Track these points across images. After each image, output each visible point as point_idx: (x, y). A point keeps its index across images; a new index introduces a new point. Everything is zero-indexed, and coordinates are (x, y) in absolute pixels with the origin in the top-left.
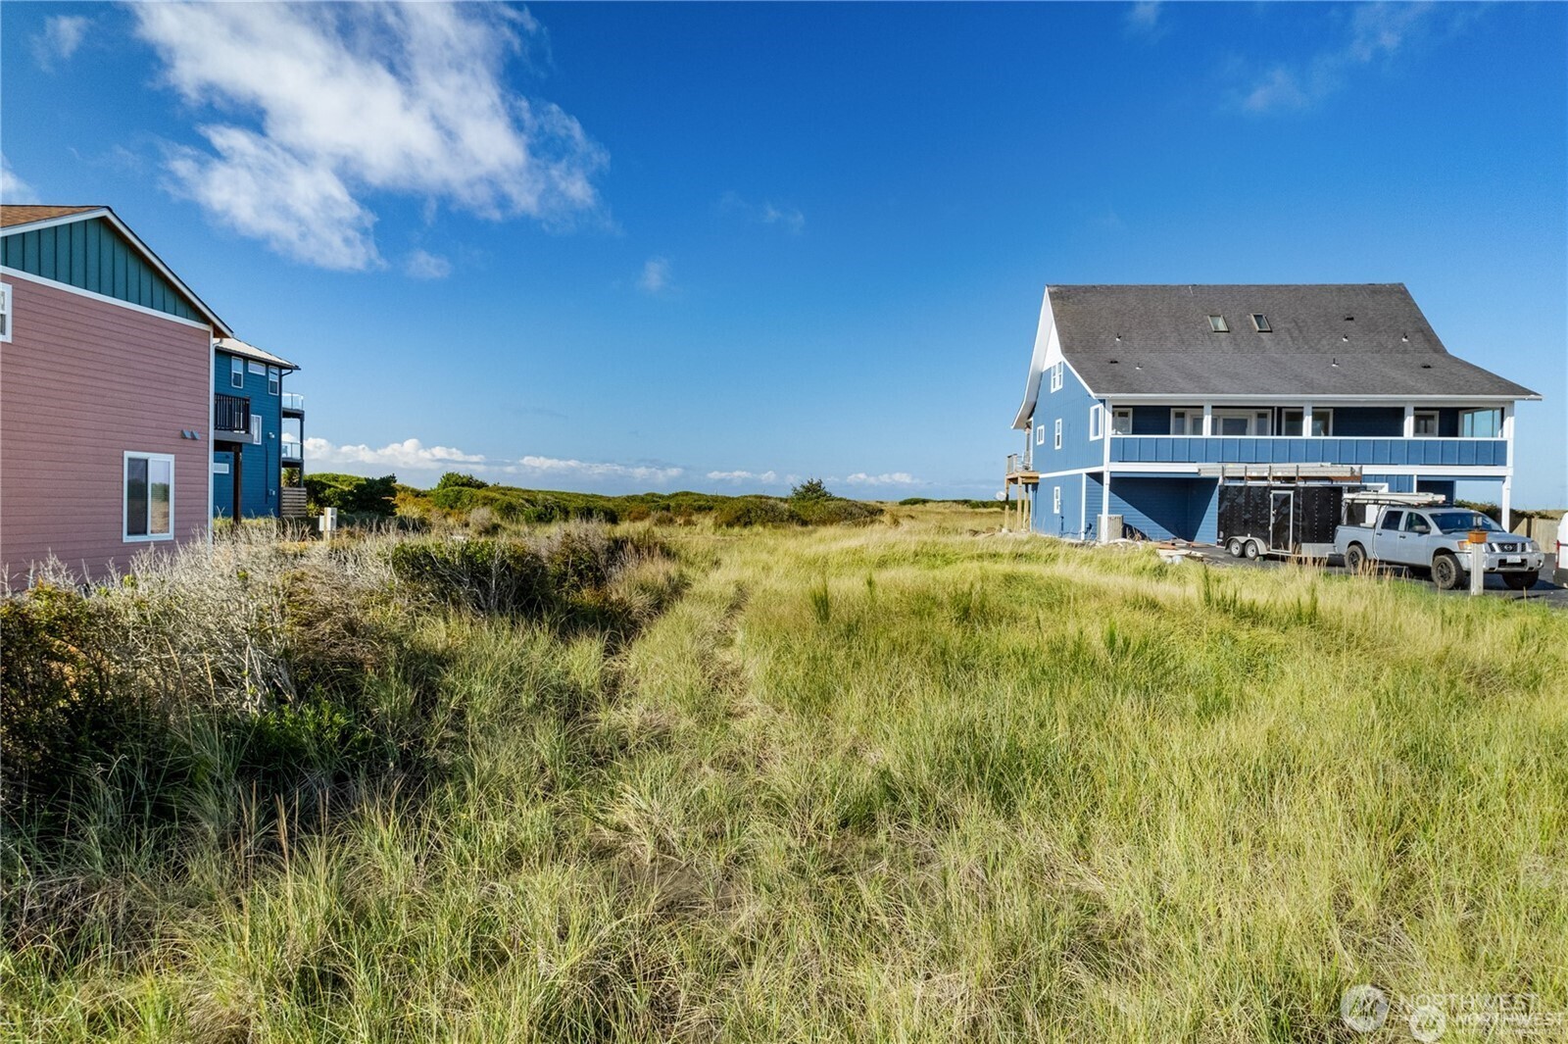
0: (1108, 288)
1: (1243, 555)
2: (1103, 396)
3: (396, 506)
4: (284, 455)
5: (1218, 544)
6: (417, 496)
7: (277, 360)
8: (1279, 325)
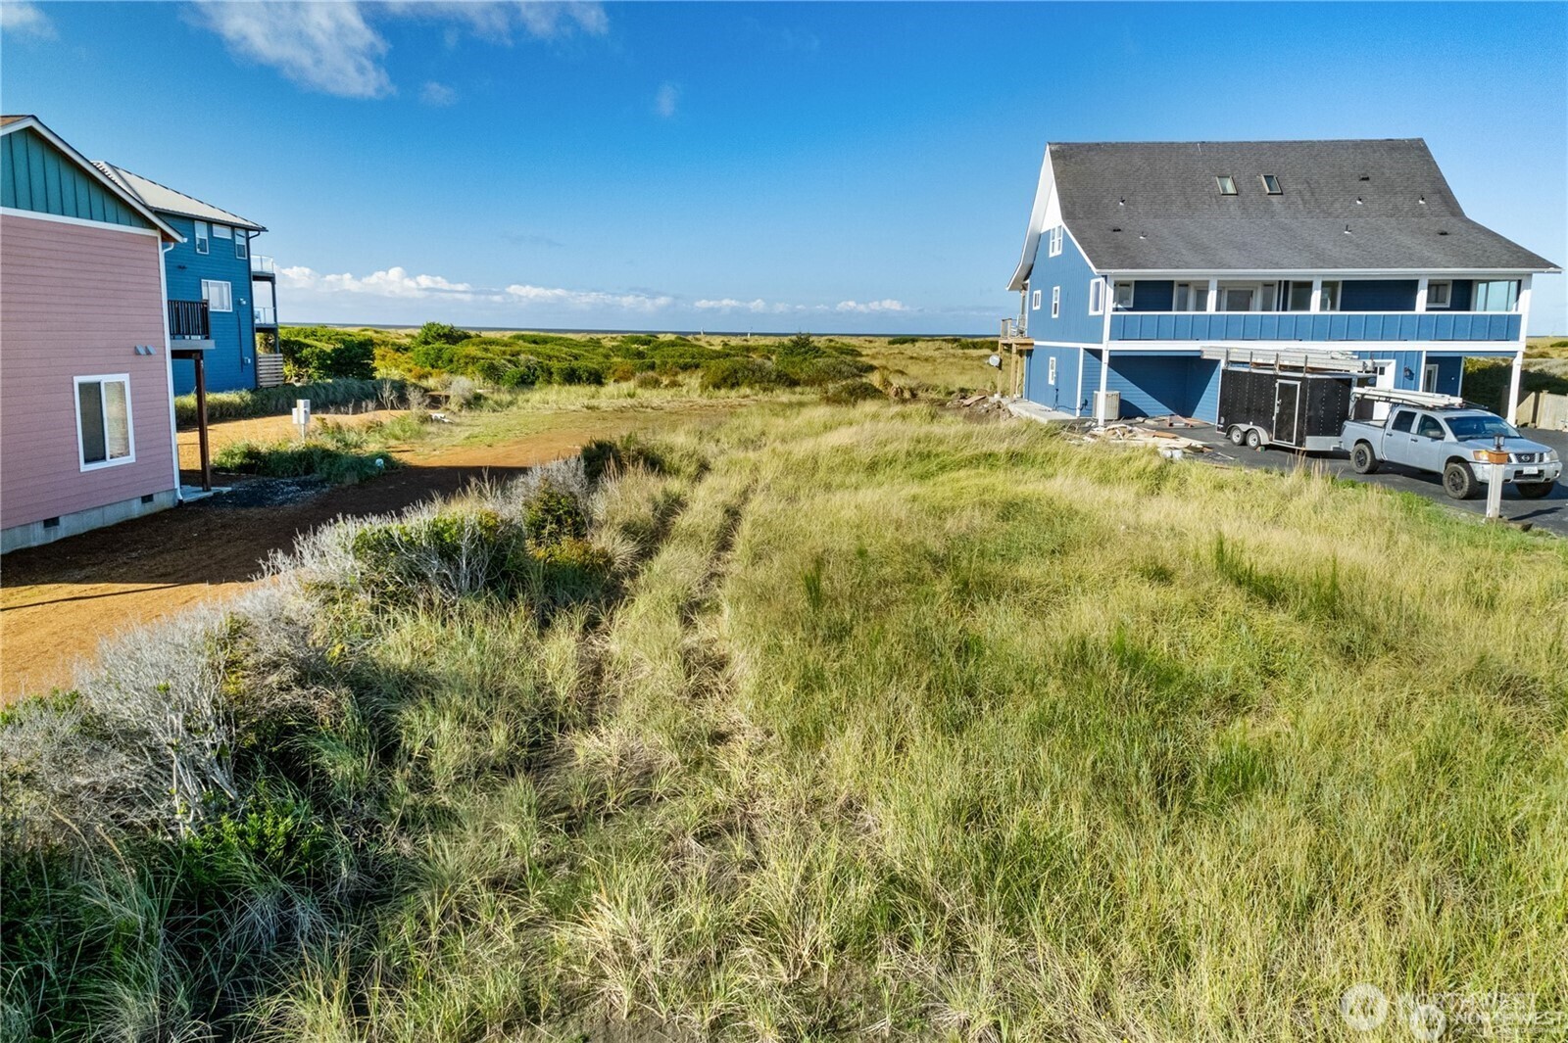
1: (1244, 443)
2: (1105, 271)
3: (375, 369)
4: (257, 321)
5: (1219, 429)
6: (398, 350)
7: (246, 223)
8: (1291, 186)
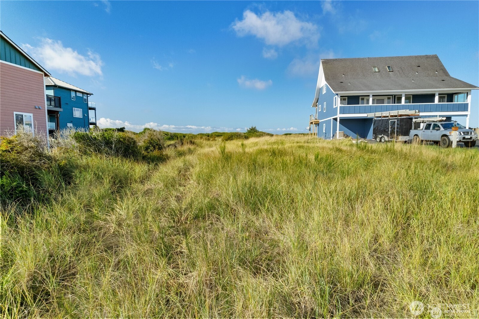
0: (341, 59)
2: (337, 92)
4: (90, 121)
5: (373, 138)
7: (87, 92)
8: (395, 69)
